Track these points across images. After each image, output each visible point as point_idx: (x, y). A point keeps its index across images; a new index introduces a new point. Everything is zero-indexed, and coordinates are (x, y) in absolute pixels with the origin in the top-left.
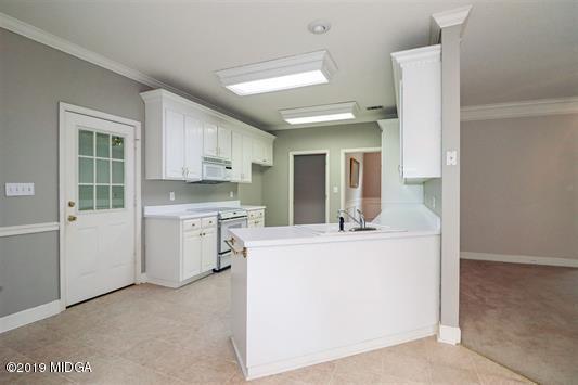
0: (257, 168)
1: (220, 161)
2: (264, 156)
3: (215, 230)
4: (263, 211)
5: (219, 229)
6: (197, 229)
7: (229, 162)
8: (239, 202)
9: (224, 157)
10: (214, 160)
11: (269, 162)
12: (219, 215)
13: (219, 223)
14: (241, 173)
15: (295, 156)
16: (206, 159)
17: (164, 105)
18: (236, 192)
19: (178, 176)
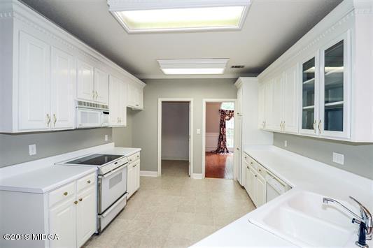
0: (131, 112)
1: (97, 105)
2: (136, 101)
3: (94, 188)
4: (139, 153)
5: (99, 186)
6: (71, 196)
7: (107, 107)
8: (113, 144)
9: (101, 101)
10: (91, 105)
11: (141, 107)
12: (99, 170)
13: (98, 179)
14: (117, 118)
15: (162, 102)
16: (80, 103)
17: (17, 26)
18: (110, 135)
19: (42, 126)
